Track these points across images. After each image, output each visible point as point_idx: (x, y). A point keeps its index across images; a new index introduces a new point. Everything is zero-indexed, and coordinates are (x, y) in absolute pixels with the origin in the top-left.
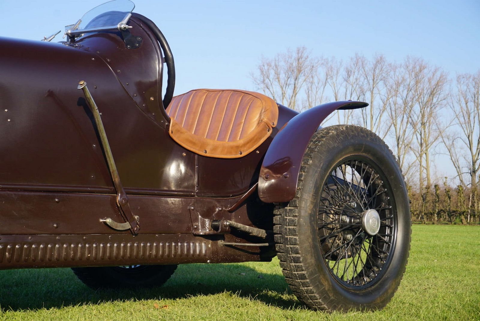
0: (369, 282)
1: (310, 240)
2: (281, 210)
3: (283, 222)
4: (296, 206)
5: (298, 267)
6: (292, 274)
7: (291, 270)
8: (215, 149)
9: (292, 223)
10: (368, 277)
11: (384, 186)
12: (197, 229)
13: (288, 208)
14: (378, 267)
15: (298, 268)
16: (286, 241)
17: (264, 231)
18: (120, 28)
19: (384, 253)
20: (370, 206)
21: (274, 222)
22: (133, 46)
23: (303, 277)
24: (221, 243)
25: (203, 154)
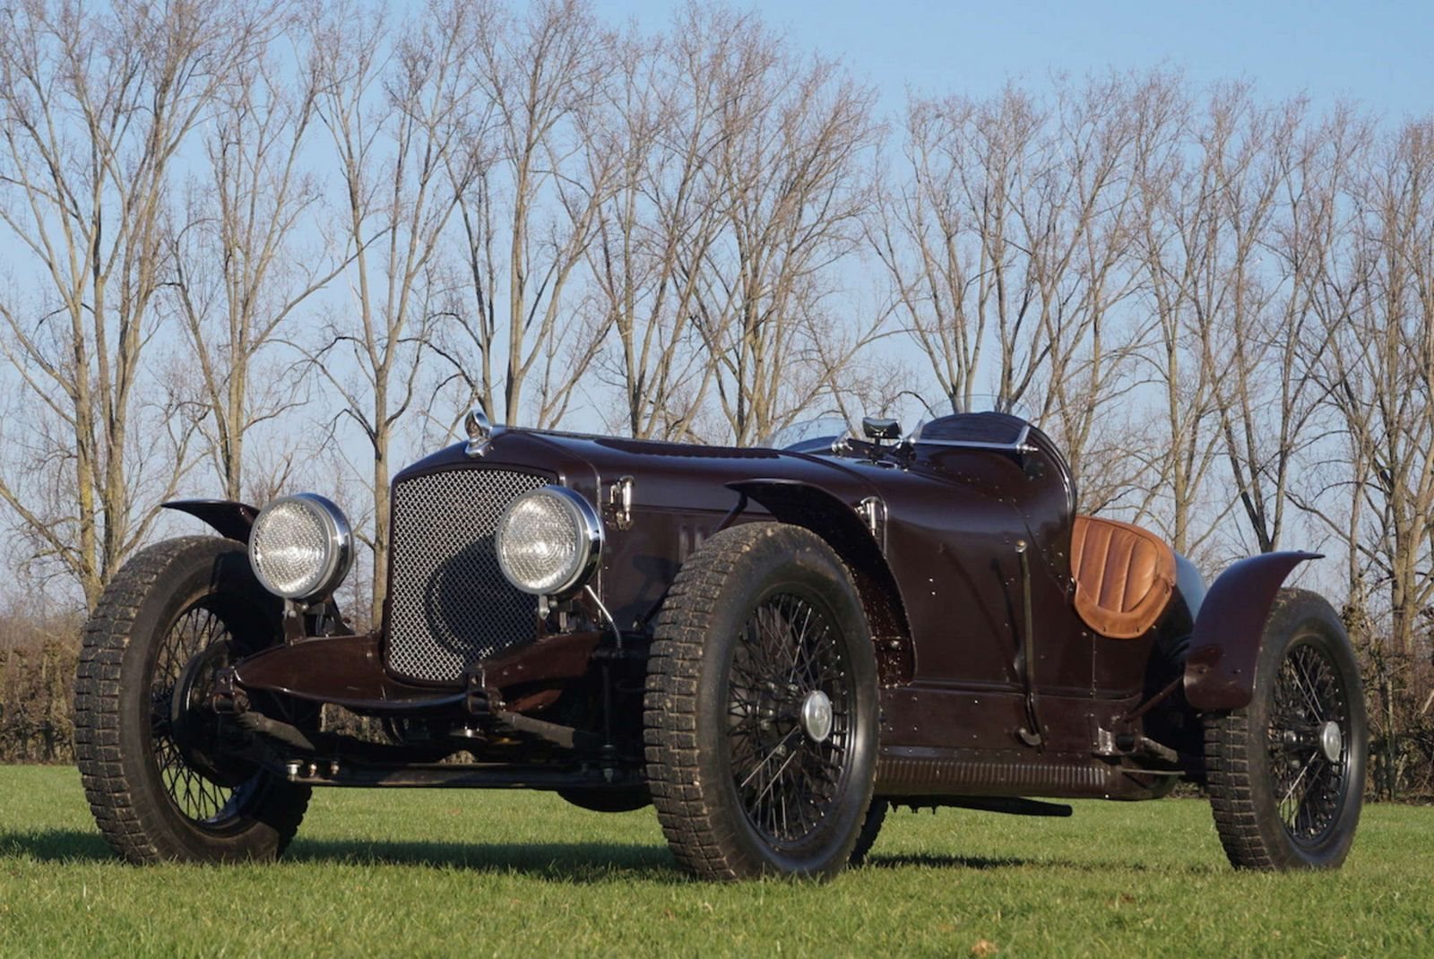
0: (1318, 836)
1: (1262, 766)
2: (1220, 722)
3: (1223, 739)
4: (1245, 716)
5: (1245, 805)
6: (1232, 817)
7: (1231, 811)
8: (1113, 625)
9: (1238, 740)
10: (1315, 828)
11: (1335, 686)
12: (1098, 747)
13: (1232, 718)
14: (1326, 815)
15: (1243, 808)
16: (1228, 767)
17: (1174, 752)
18: (1021, 451)
19: (1333, 792)
20: (1326, 718)
21: (1207, 737)
22: (1036, 476)
23: (1250, 820)
24: (1119, 769)
25: (1101, 631)
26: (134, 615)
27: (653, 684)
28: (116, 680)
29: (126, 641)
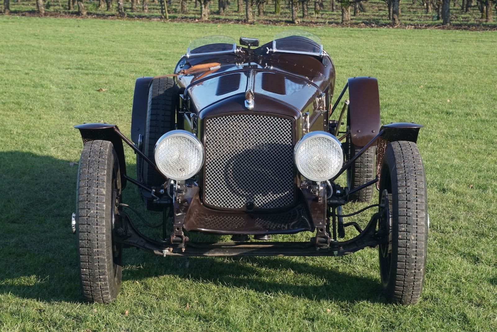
26: (104, 193)
27: (403, 229)
28: (103, 225)
29: (105, 206)
